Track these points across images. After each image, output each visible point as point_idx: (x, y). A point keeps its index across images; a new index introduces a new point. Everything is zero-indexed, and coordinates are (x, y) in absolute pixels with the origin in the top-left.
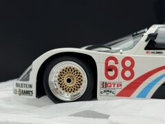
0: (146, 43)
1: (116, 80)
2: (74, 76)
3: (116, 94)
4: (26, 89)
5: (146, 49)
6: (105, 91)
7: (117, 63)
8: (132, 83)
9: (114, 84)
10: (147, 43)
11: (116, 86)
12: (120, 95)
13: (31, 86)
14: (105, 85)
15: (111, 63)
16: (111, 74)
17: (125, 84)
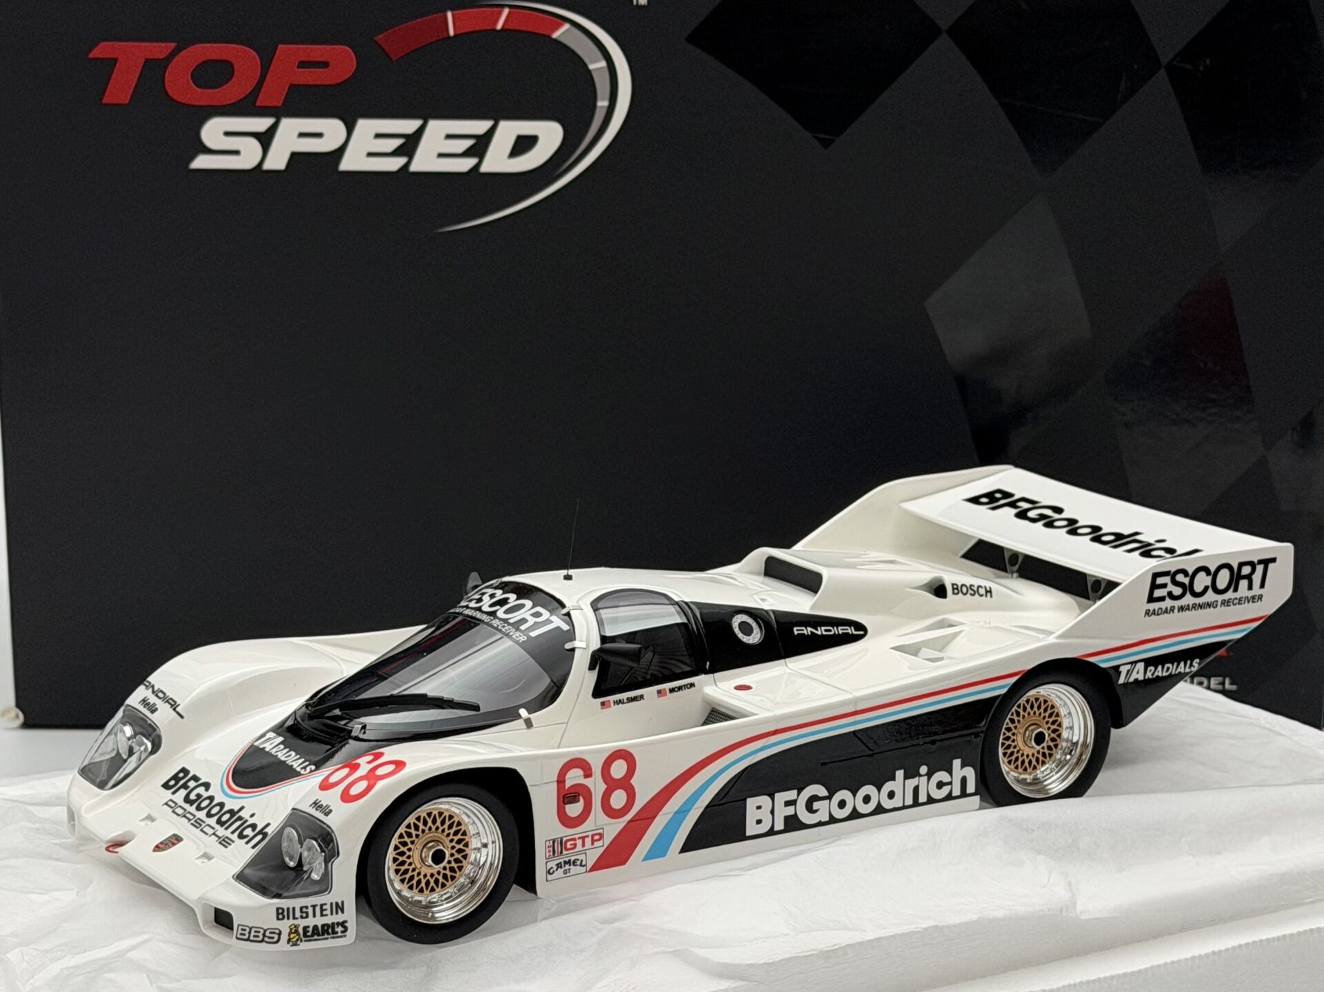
0: (592, 677)
1: (588, 826)
2: (443, 837)
3: (589, 866)
4: (319, 921)
5: (597, 693)
6: (559, 866)
7: (588, 775)
8: (630, 821)
9: (583, 838)
10: (595, 674)
11: (588, 841)
12: (602, 863)
13: (339, 908)
14: (559, 846)
15: (574, 777)
16: (574, 810)
17: (613, 828)
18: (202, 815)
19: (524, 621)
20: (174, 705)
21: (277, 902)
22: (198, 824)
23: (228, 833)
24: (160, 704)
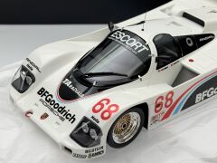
1: (161, 111)
3: (160, 120)
4: (97, 152)
5: (157, 68)
10: (156, 63)
13: (102, 148)
15: (159, 101)
16: (158, 109)
17: (167, 110)
18: (52, 107)
19: (135, 47)
20: (37, 68)
21: (85, 149)
22: (52, 110)
23: (62, 115)
24: (33, 68)
